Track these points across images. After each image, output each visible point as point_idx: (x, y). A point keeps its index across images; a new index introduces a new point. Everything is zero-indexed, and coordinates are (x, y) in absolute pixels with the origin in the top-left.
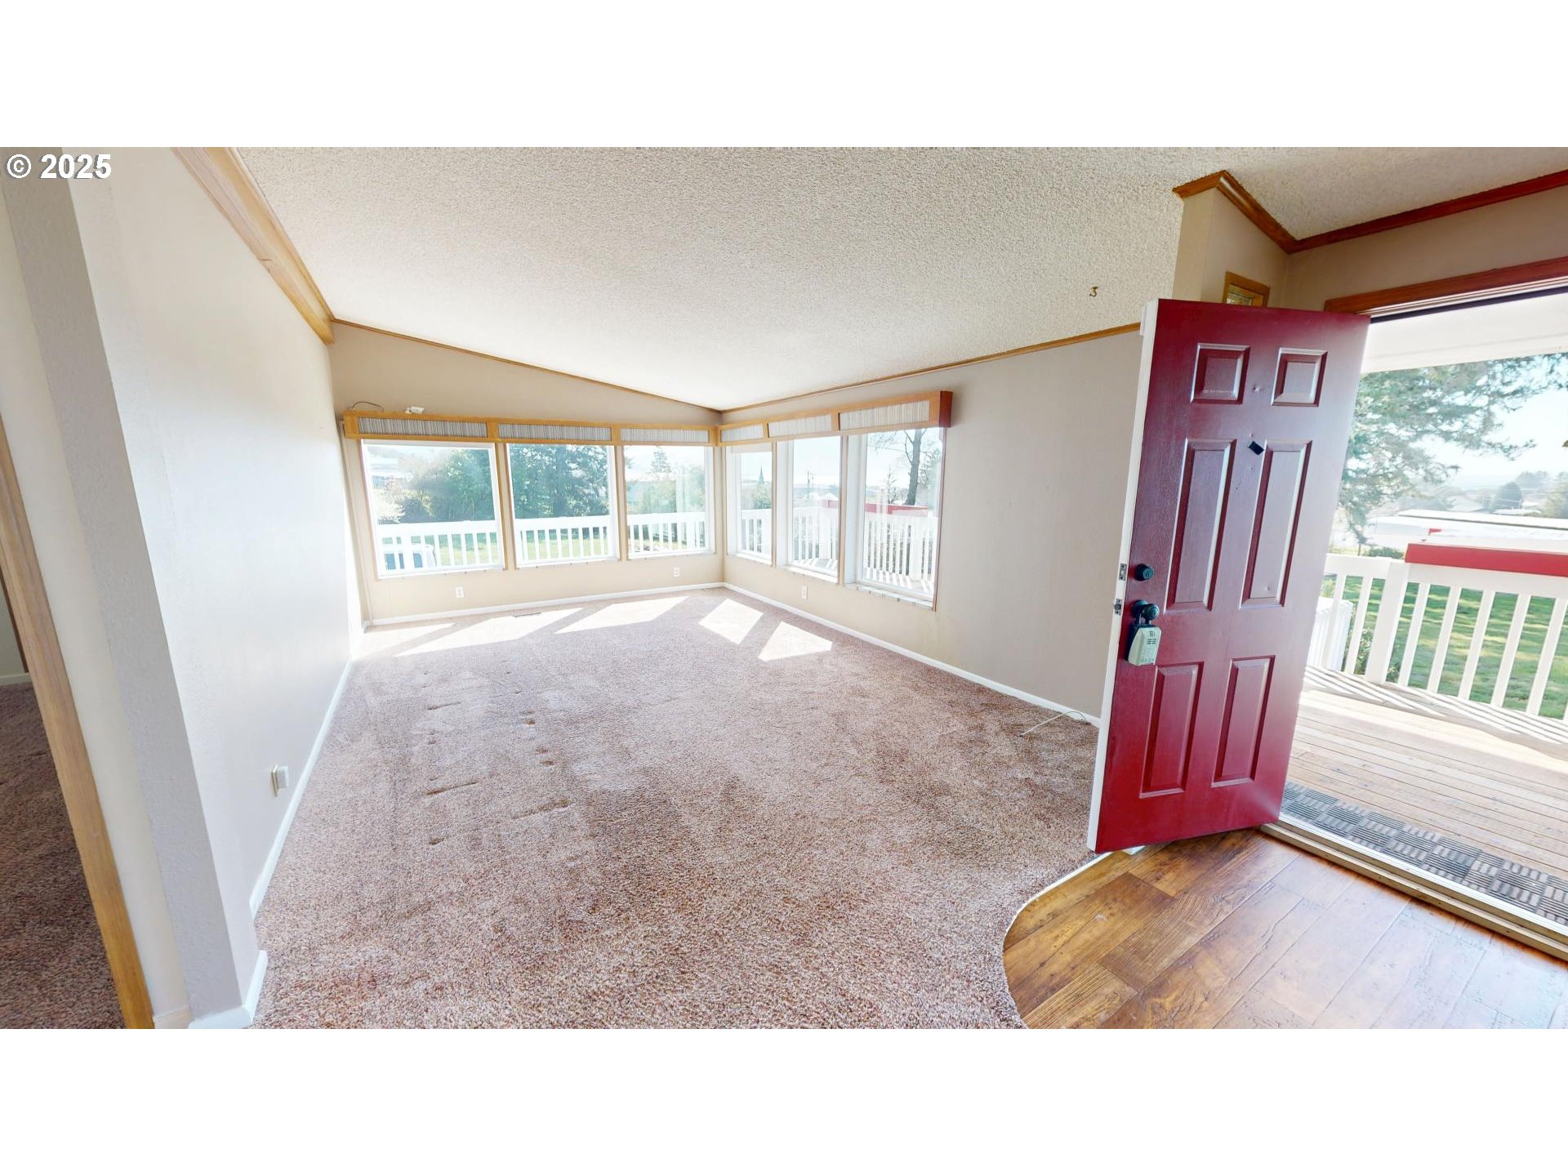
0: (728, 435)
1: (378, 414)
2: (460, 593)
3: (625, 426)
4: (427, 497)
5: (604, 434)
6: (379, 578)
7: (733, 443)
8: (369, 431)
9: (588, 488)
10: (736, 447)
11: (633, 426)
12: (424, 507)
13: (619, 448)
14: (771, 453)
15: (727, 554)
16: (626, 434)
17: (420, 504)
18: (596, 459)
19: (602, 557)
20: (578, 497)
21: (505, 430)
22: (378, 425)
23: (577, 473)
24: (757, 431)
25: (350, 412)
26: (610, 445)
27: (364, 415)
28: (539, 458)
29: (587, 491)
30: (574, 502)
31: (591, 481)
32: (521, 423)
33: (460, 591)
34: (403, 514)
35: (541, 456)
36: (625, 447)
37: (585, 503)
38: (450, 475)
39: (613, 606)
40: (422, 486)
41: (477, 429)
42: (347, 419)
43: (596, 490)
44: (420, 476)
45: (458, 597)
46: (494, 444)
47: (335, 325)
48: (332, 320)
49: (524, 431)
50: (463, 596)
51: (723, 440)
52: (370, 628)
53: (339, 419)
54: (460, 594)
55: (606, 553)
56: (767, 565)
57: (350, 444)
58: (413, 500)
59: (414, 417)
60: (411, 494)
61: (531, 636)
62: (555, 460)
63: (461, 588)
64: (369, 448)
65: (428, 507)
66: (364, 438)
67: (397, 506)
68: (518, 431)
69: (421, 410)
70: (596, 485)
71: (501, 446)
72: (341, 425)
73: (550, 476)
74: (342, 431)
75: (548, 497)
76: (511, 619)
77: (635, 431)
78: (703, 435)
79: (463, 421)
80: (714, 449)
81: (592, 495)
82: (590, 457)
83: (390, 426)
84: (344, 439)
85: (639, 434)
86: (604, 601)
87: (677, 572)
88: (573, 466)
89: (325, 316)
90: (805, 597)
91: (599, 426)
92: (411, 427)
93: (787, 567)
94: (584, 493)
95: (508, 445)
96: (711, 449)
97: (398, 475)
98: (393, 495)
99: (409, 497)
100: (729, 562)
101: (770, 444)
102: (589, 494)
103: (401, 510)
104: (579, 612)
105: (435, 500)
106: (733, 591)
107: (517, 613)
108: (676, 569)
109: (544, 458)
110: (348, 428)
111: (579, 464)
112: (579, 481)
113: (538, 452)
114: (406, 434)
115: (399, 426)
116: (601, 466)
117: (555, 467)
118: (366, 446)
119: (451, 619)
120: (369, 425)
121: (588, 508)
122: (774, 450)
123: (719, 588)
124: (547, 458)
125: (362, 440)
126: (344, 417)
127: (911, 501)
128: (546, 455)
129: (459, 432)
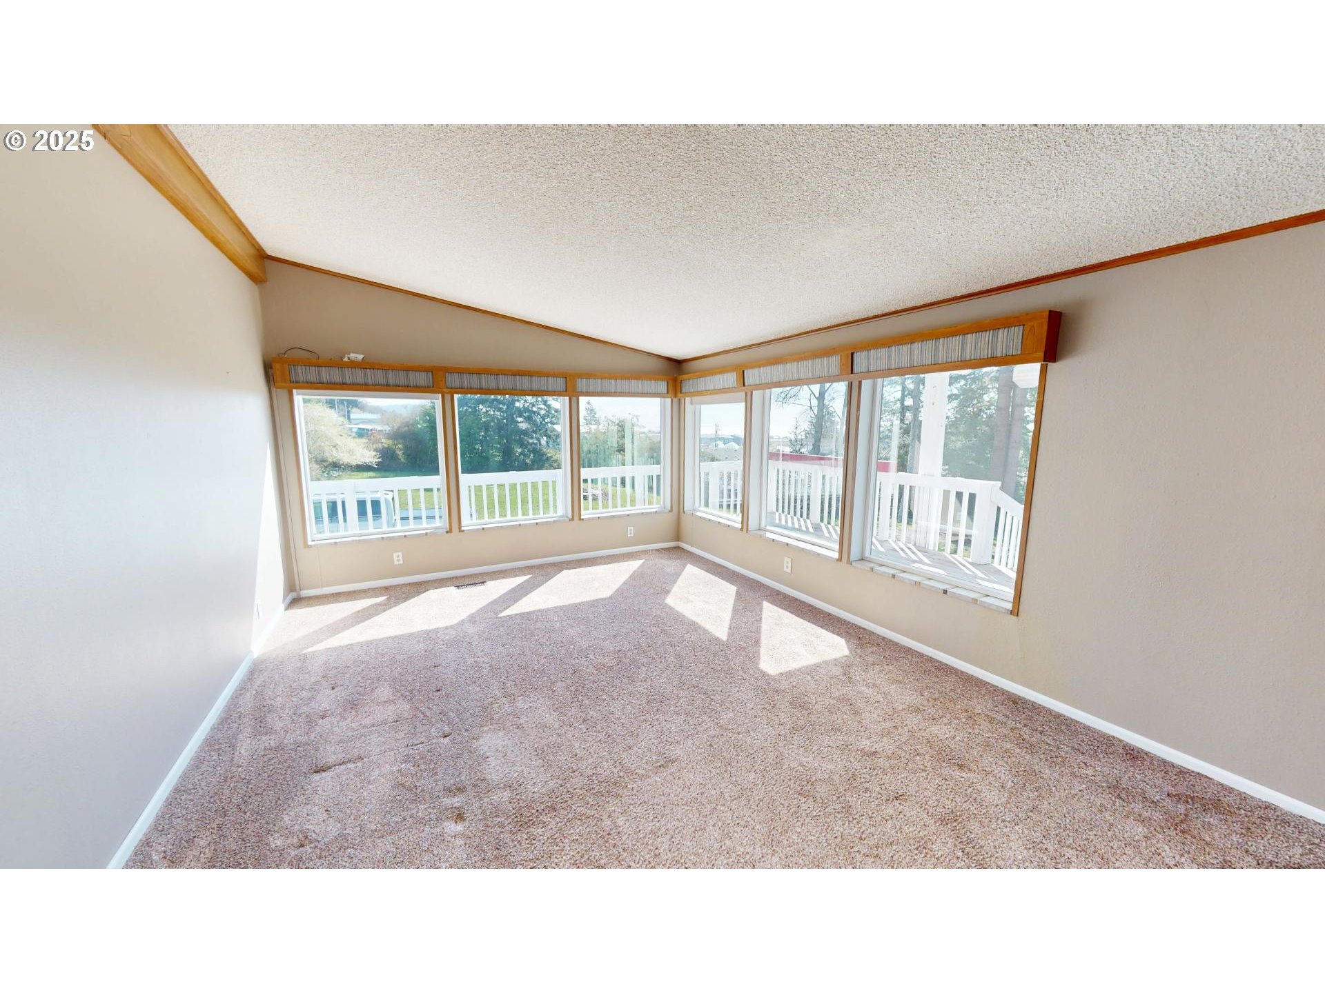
0: (688, 386)
1: (315, 361)
2: (398, 558)
3: (582, 375)
4: (400, 446)
5: (559, 384)
6: (310, 543)
7: (698, 393)
8: (301, 380)
9: (532, 438)
10: (695, 399)
11: (589, 375)
12: (397, 454)
13: (574, 399)
14: (744, 404)
15: (684, 512)
16: (582, 384)
17: (394, 451)
18: (539, 414)
19: (551, 516)
20: (522, 445)
21: (454, 380)
22: (312, 373)
23: (523, 426)
24: (730, 379)
25: (280, 359)
26: (564, 396)
27: (295, 363)
28: (492, 413)
29: (531, 441)
30: (519, 450)
31: (534, 432)
32: (470, 372)
33: (398, 556)
34: (380, 460)
35: (494, 411)
36: (581, 398)
37: (529, 451)
38: (419, 426)
39: (565, 572)
40: (396, 436)
41: (422, 379)
42: (277, 366)
43: (539, 440)
44: (396, 427)
45: (396, 563)
46: (440, 395)
47: (268, 262)
48: (262, 257)
49: (474, 381)
50: (401, 562)
51: (684, 391)
52: (296, 601)
53: (268, 368)
54: (398, 561)
55: (555, 512)
56: (735, 528)
57: (281, 394)
58: (388, 448)
59: (354, 365)
60: (386, 443)
61: (472, 619)
62: (505, 415)
63: (400, 554)
64: (303, 399)
65: (400, 453)
66: (296, 388)
67: (375, 453)
68: (467, 381)
69: (360, 357)
70: (538, 436)
71: (448, 397)
72: (271, 374)
73: (500, 427)
74: (271, 379)
75: (499, 446)
76: (452, 590)
77: (591, 381)
78: (662, 386)
79: (407, 369)
80: (672, 400)
81: (536, 444)
82: (534, 412)
83: (326, 375)
84: (274, 390)
85: (596, 384)
86: (554, 565)
87: (631, 531)
88: (520, 419)
89: (252, 251)
90: (789, 570)
91: (555, 376)
92: (349, 376)
93: (762, 533)
94: (528, 442)
95: (456, 396)
96: (668, 400)
97: (379, 428)
98: (373, 444)
99: (386, 446)
100: (685, 521)
101: (744, 394)
102: (533, 443)
103: (378, 457)
104: (527, 580)
105: (406, 448)
106: (691, 553)
107: (461, 582)
108: (629, 528)
109: (496, 413)
110: (278, 375)
111: (525, 418)
112: (525, 433)
113: (492, 408)
114: (343, 384)
115: (335, 375)
116: (544, 420)
117: (505, 421)
118: (299, 398)
119: (386, 589)
120: (301, 373)
121: (532, 455)
122: (749, 401)
123: (675, 548)
124: (498, 413)
125: (294, 391)
126: (273, 365)
127: (816, 448)
128: (498, 411)
129: (402, 381)
